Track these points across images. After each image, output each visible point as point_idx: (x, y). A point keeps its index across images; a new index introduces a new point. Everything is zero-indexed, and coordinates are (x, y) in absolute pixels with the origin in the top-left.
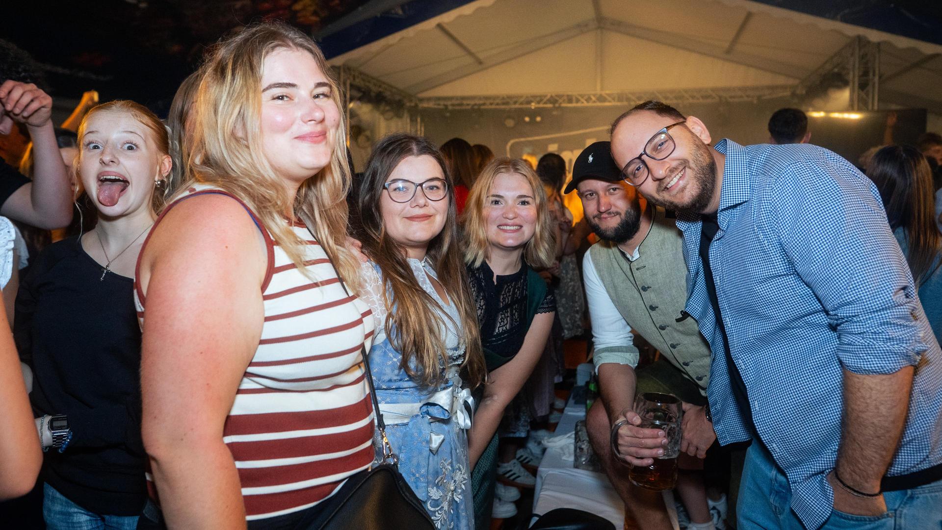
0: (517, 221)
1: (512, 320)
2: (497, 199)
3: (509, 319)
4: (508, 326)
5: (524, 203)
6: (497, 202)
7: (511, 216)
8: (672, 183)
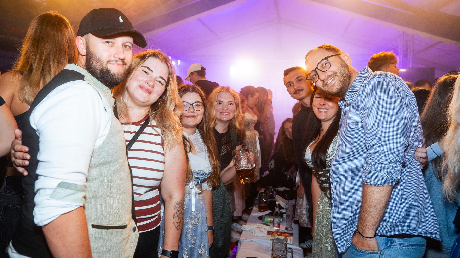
0: (228, 111)
1: (227, 150)
2: (220, 102)
3: (226, 149)
4: (226, 152)
5: (231, 104)
6: (220, 103)
7: (225, 109)
8: (329, 82)
